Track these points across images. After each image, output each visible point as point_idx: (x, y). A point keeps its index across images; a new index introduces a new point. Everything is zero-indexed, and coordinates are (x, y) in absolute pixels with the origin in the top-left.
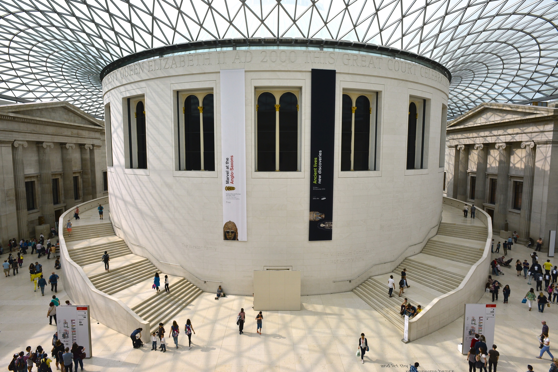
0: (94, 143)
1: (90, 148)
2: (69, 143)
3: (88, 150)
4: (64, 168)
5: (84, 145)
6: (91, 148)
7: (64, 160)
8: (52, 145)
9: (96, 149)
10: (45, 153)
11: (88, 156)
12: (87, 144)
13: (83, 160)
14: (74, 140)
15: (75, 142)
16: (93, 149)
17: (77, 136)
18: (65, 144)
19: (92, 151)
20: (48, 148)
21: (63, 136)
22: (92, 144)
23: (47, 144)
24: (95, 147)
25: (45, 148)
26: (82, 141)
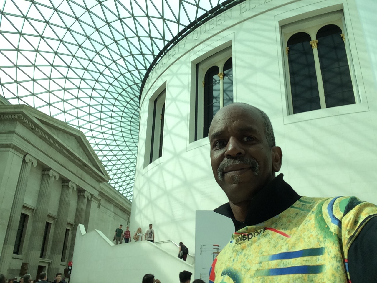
0: (92, 194)
1: (88, 197)
2: (72, 182)
3: (86, 199)
5: (85, 191)
6: (89, 199)
7: (61, 202)
8: (58, 177)
9: (93, 201)
10: (48, 182)
11: (84, 206)
12: (87, 191)
13: (78, 210)
14: (78, 181)
15: (78, 184)
16: (91, 200)
17: (81, 177)
18: (68, 181)
19: (89, 201)
20: (53, 178)
21: (69, 171)
22: (91, 194)
23: (53, 172)
24: (93, 198)
25: (50, 176)
26: (83, 186)
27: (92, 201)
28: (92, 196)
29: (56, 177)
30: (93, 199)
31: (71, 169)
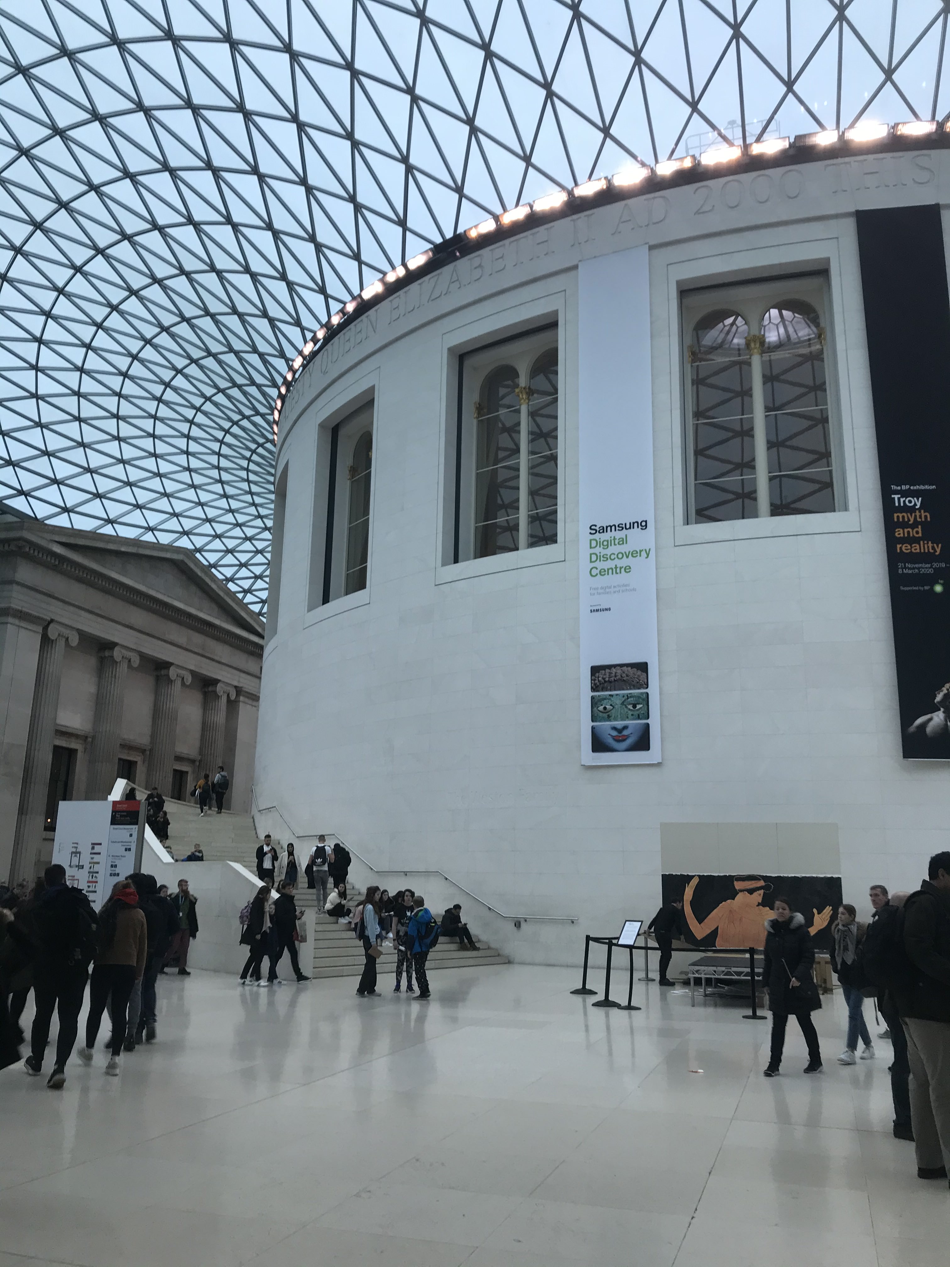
0: (240, 685)
1: (228, 695)
2: (178, 666)
3: (224, 699)
4: (154, 736)
5: (216, 682)
6: (233, 697)
7: (157, 713)
8: (136, 661)
9: (244, 702)
10: (115, 675)
11: (220, 717)
12: (224, 682)
13: (206, 727)
14: (193, 663)
15: (192, 668)
16: (237, 702)
17: (201, 652)
18: (167, 665)
19: (232, 705)
20: (125, 665)
21: (165, 641)
22: (236, 687)
23: (124, 651)
24: (244, 696)
25: (117, 662)
26: (210, 670)
27: (241, 704)
28: (239, 691)
29: (132, 660)
30: (242, 698)
31: (173, 637)
